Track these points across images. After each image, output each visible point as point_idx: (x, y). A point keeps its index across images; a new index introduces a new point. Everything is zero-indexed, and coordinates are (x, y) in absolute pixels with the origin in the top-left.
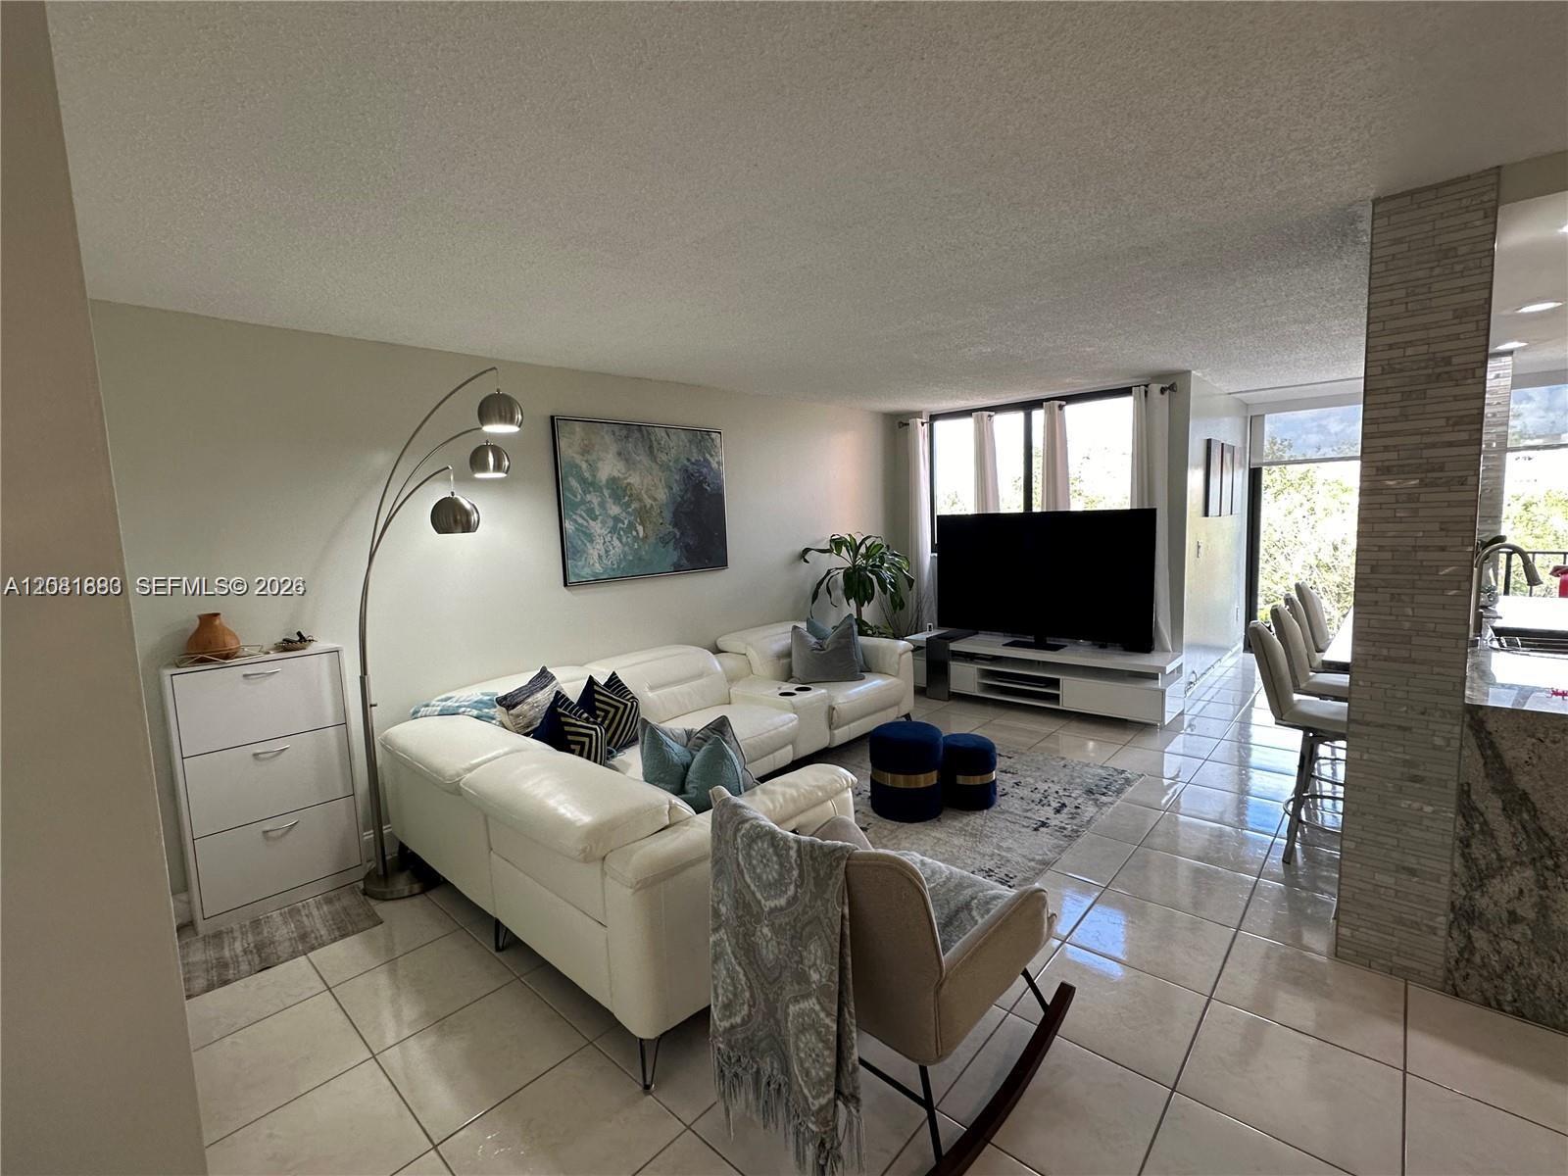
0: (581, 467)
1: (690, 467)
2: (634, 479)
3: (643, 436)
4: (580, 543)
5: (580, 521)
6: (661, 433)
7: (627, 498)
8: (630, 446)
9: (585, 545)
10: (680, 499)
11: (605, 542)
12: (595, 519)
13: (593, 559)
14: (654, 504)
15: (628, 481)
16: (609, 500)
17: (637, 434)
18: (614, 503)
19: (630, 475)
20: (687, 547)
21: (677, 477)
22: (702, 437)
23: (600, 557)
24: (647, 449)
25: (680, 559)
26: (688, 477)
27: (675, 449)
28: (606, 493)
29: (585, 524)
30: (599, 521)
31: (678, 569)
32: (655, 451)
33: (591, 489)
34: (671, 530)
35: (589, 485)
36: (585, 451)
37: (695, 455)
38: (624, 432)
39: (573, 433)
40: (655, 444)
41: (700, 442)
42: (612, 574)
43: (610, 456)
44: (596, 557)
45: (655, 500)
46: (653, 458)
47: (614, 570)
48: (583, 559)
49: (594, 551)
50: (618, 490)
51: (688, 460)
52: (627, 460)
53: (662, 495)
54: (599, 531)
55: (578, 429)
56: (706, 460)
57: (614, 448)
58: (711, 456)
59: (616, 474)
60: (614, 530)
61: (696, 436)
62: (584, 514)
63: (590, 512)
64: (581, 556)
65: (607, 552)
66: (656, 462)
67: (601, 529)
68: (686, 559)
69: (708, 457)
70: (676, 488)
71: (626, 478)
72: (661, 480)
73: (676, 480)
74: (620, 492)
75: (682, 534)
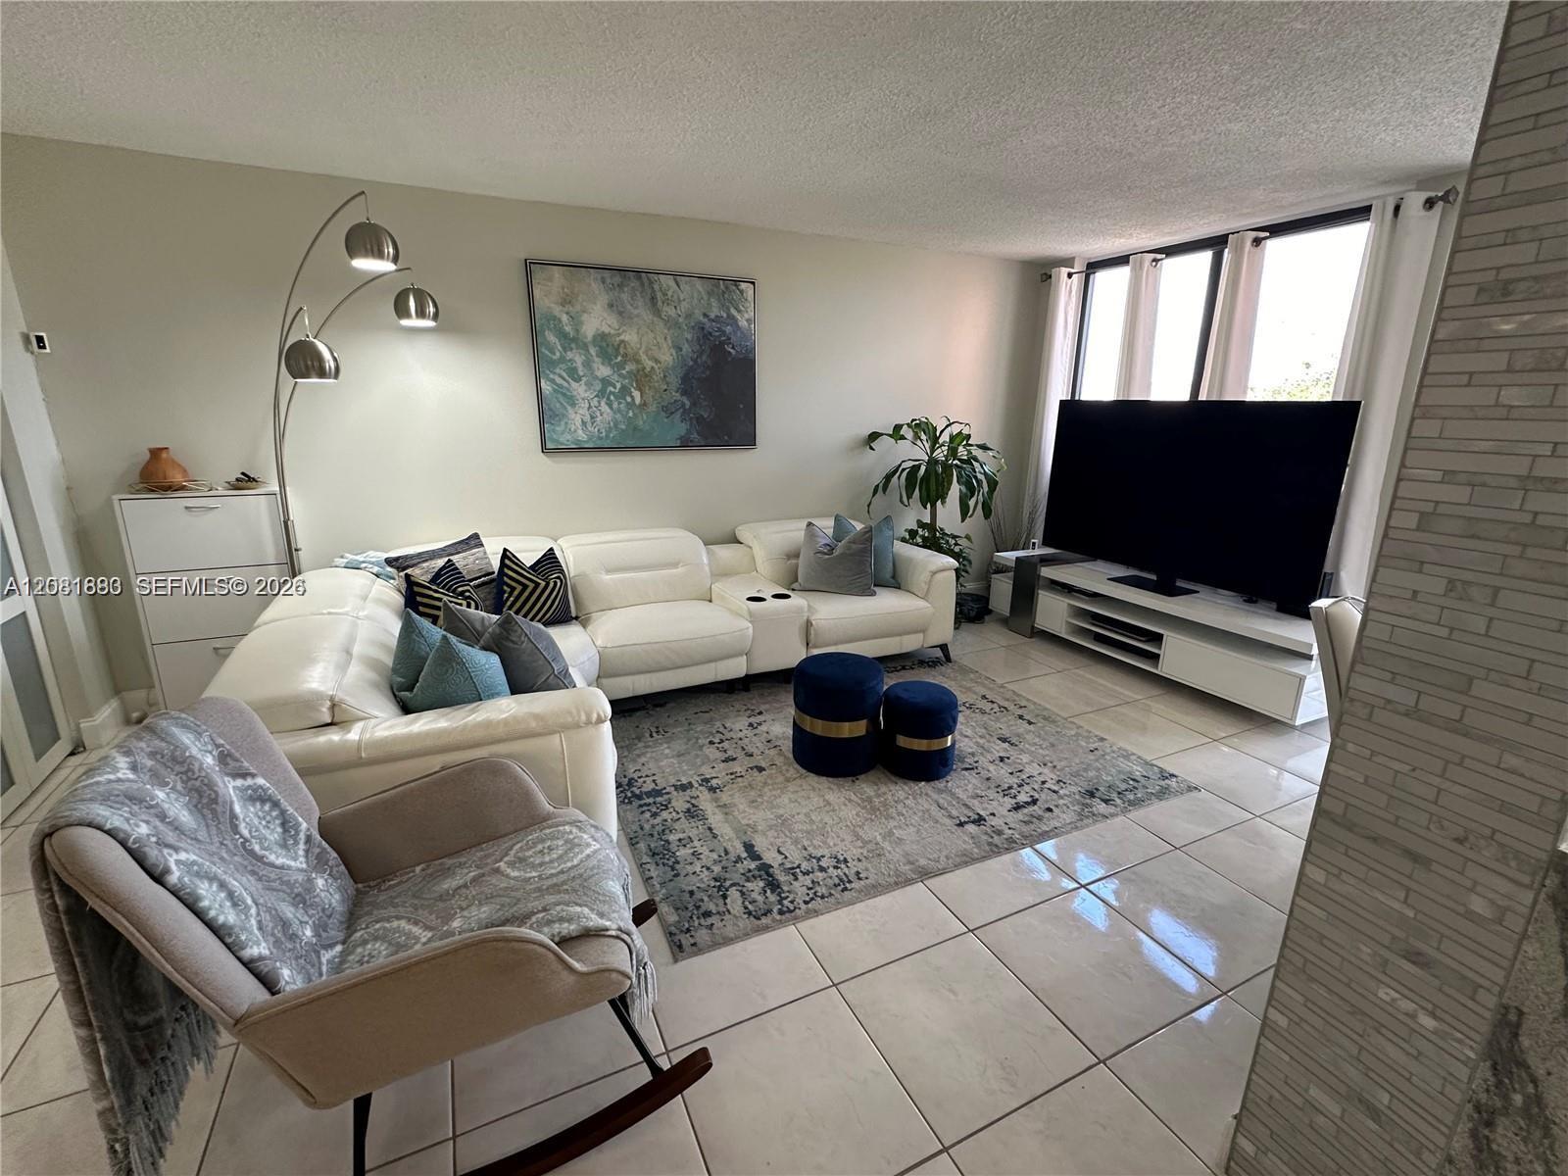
0: (560, 321)
1: (708, 325)
2: (630, 337)
3: (642, 285)
4: (558, 405)
5: (559, 381)
6: (669, 281)
7: (619, 358)
8: (625, 296)
9: (566, 408)
10: (691, 363)
11: (590, 407)
12: (578, 380)
13: (576, 424)
14: (656, 367)
15: (622, 337)
16: (596, 359)
17: (634, 283)
18: (603, 364)
19: (623, 331)
20: (699, 419)
21: (689, 337)
22: (727, 288)
23: (584, 423)
24: (647, 301)
25: (689, 432)
26: (704, 336)
27: (689, 300)
28: (593, 351)
29: (565, 384)
30: (583, 382)
31: (686, 444)
32: (660, 303)
33: (573, 345)
34: (679, 398)
35: (571, 341)
36: (566, 301)
37: (714, 309)
38: (617, 279)
39: (550, 279)
40: (659, 295)
41: (724, 292)
42: (599, 444)
43: (599, 306)
44: (578, 423)
45: (657, 361)
46: (657, 313)
47: (601, 438)
48: (563, 423)
49: (576, 417)
50: (608, 348)
51: (705, 315)
52: (620, 313)
53: (667, 357)
54: (583, 395)
55: (557, 275)
56: (731, 317)
57: (603, 299)
58: (739, 311)
59: (607, 330)
60: (601, 394)
61: (718, 287)
62: (564, 375)
63: (573, 374)
64: (560, 420)
65: (592, 418)
66: (660, 317)
67: (586, 391)
68: (698, 433)
69: (733, 311)
70: (686, 348)
71: (619, 335)
72: (665, 338)
73: (687, 340)
74: (610, 350)
75: (694, 404)
